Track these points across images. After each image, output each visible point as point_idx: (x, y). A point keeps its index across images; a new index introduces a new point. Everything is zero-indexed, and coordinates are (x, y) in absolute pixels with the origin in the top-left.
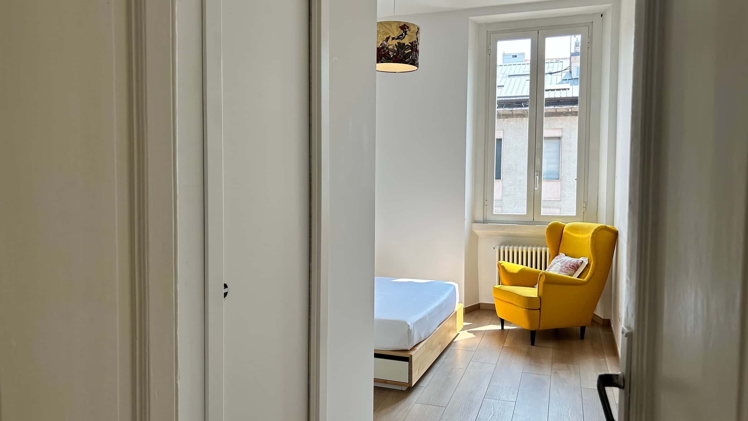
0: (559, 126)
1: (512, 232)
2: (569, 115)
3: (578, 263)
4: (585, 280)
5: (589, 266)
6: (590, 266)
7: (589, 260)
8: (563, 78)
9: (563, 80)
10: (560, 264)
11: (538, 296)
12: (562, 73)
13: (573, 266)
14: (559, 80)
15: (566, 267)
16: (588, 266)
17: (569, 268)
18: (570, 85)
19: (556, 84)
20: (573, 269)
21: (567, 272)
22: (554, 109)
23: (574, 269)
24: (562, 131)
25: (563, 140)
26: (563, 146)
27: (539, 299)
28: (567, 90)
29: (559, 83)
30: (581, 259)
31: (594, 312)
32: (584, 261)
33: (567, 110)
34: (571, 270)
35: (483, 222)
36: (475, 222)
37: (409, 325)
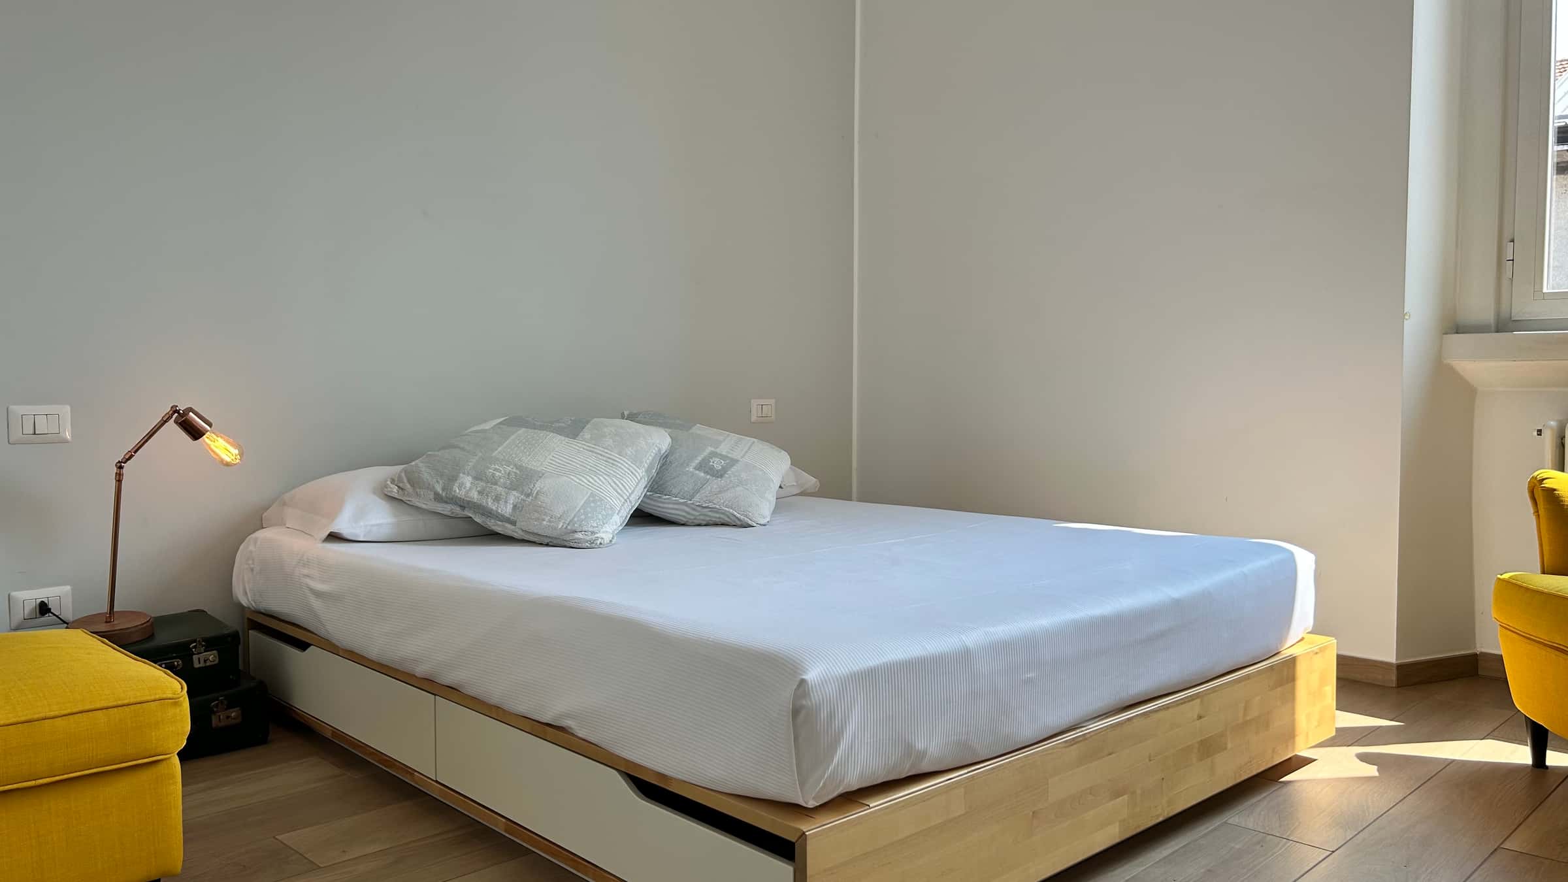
35: (1493, 329)
36: (1459, 329)
37: (803, 681)
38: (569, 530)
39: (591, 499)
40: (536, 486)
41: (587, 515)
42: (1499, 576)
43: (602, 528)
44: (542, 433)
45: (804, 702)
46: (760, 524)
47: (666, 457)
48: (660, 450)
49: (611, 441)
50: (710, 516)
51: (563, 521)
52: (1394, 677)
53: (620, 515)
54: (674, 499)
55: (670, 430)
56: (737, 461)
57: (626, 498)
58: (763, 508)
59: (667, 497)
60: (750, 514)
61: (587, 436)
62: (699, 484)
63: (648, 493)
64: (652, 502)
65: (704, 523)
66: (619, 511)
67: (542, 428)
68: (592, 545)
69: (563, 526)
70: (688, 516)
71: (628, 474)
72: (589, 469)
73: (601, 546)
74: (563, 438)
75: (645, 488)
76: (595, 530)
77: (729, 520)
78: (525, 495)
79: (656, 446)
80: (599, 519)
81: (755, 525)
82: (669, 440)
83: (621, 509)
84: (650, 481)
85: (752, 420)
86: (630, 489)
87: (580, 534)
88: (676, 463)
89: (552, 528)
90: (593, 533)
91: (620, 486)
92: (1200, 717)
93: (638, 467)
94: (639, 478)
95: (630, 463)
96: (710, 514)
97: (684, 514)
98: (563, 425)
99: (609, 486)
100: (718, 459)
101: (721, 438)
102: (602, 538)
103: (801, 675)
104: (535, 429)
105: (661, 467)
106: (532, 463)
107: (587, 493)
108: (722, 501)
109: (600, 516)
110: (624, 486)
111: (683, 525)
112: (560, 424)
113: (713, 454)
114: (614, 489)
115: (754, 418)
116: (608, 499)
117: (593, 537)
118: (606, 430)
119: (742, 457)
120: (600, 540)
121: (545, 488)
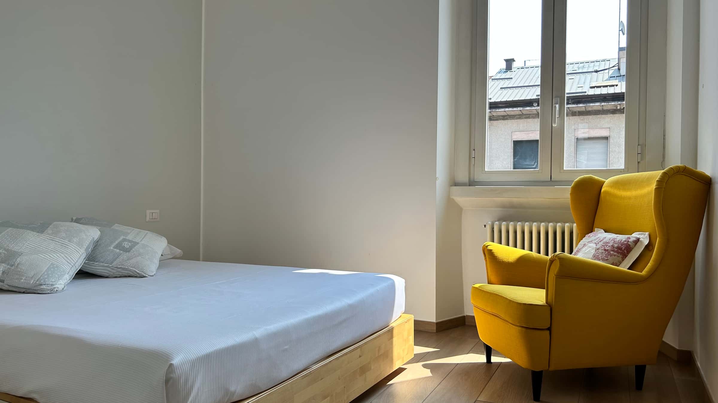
0: (607, 125)
1: (515, 200)
2: (617, 112)
3: (628, 241)
4: (644, 273)
5: (651, 248)
6: (653, 249)
7: (652, 236)
8: (610, 75)
9: (610, 77)
10: (594, 246)
11: (547, 303)
12: (610, 71)
13: (619, 248)
14: (606, 77)
15: (605, 250)
16: (649, 247)
17: (612, 252)
18: (619, 82)
19: (603, 81)
20: (618, 253)
21: (607, 260)
22: (601, 106)
23: (621, 254)
24: (610, 130)
25: (611, 140)
26: (611, 146)
27: (549, 308)
28: (615, 86)
29: (605, 81)
30: (635, 235)
31: (662, 338)
32: (641, 239)
33: (615, 107)
34: (615, 255)
35: (468, 184)
36: (456, 184)
37: (171, 365)
38: (37, 284)
39: (51, 266)
40: (17, 260)
41: (49, 275)
42: (473, 286)
43: (58, 282)
44: (22, 230)
45: (172, 375)
46: (150, 276)
47: (98, 242)
48: (93, 238)
49: (64, 234)
50: (122, 272)
51: (34, 279)
52: (435, 328)
53: (69, 274)
54: (102, 264)
55: (100, 227)
56: (138, 243)
57: (73, 265)
58: (152, 267)
59: (97, 263)
60: (145, 271)
61: (50, 232)
62: (116, 255)
63: (86, 261)
64: (88, 266)
65: (119, 276)
66: (69, 272)
67: (22, 228)
68: (52, 292)
69: (33, 282)
70: (110, 273)
71: (75, 252)
72: (51, 250)
73: (57, 292)
74: (35, 233)
75: (84, 259)
76: (53, 283)
77: (133, 274)
78: (10, 265)
79: (92, 236)
80: (56, 277)
81: (147, 276)
82: (99, 233)
83: (69, 271)
84: (87, 255)
85: (147, 221)
86: (75, 260)
87: (44, 286)
88: (103, 245)
89: (27, 283)
90: (52, 285)
91: (69, 258)
92: (360, 356)
93: (80, 248)
94: (81, 254)
95: (76, 246)
96: (122, 271)
97: (108, 272)
98: (35, 226)
99: (63, 259)
100: (127, 243)
101: (129, 231)
102: (58, 288)
103: (170, 361)
104: (18, 228)
105: (94, 248)
106: (15, 248)
107: (49, 263)
108: (129, 265)
109: (57, 276)
110: (72, 259)
111: (107, 277)
112: (33, 226)
113: (124, 240)
114: (66, 260)
115: (148, 219)
116: (62, 266)
117: (52, 287)
118: (61, 228)
119: (140, 241)
120: (56, 289)
121: (23, 261)
